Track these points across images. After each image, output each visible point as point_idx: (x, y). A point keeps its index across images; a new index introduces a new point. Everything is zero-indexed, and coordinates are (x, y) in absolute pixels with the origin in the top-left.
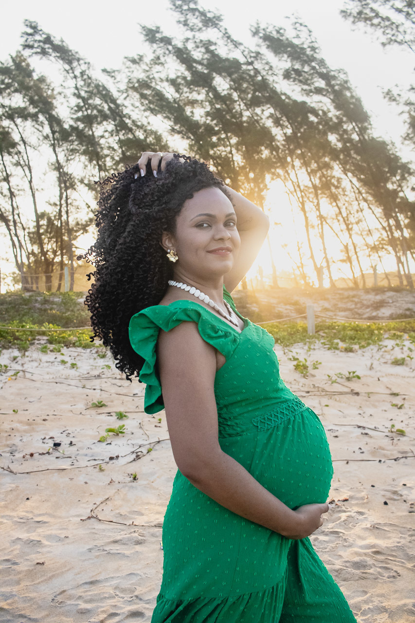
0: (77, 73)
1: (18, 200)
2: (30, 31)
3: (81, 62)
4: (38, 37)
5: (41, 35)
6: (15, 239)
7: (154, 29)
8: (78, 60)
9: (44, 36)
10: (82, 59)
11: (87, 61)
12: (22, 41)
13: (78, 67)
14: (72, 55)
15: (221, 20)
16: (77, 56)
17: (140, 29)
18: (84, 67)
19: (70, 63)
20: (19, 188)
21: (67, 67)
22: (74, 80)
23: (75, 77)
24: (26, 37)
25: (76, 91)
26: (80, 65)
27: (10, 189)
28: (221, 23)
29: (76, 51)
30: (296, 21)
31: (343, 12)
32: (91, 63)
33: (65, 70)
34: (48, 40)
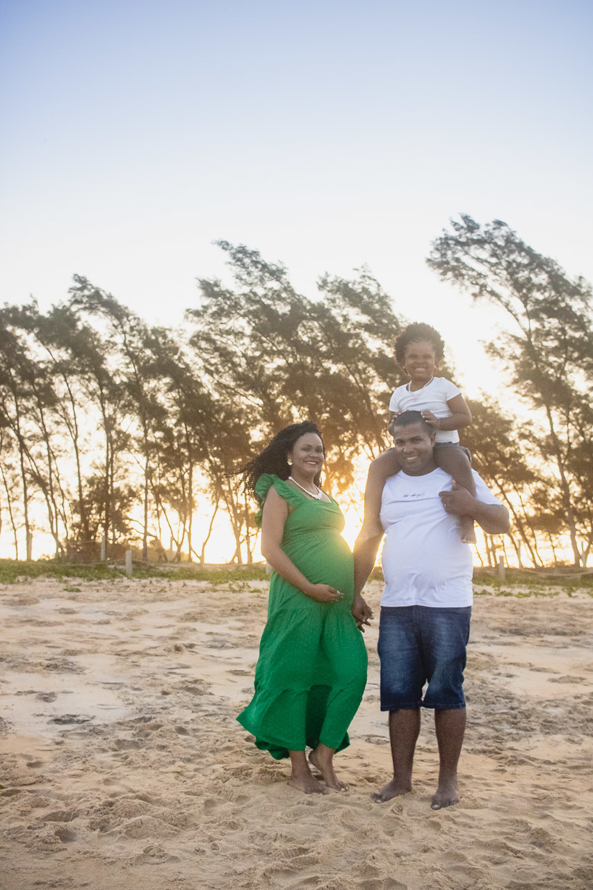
0: (127, 328)
1: (58, 464)
2: (79, 285)
3: (131, 317)
4: (86, 292)
5: (89, 290)
6: (52, 505)
7: (212, 282)
8: (127, 315)
9: (93, 291)
10: (131, 315)
11: (136, 316)
12: (70, 296)
13: (128, 322)
14: (122, 310)
15: (285, 273)
16: (126, 311)
17: (197, 284)
18: (133, 323)
19: (119, 318)
20: (60, 449)
21: (116, 322)
22: (123, 335)
23: (124, 333)
24: (74, 292)
25: (125, 348)
26: (129, 321)
27: (49, 448)
28: (284, 276)
29: (126, 306)
30: (364, 274)
31: (429, 260)
32: (141, 318)
33: (114, 325)
34: (97, 294)
